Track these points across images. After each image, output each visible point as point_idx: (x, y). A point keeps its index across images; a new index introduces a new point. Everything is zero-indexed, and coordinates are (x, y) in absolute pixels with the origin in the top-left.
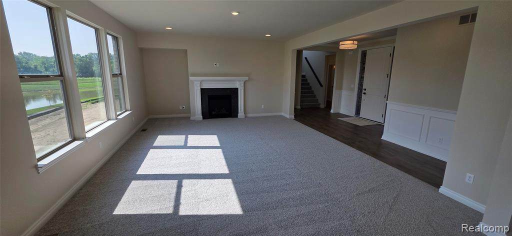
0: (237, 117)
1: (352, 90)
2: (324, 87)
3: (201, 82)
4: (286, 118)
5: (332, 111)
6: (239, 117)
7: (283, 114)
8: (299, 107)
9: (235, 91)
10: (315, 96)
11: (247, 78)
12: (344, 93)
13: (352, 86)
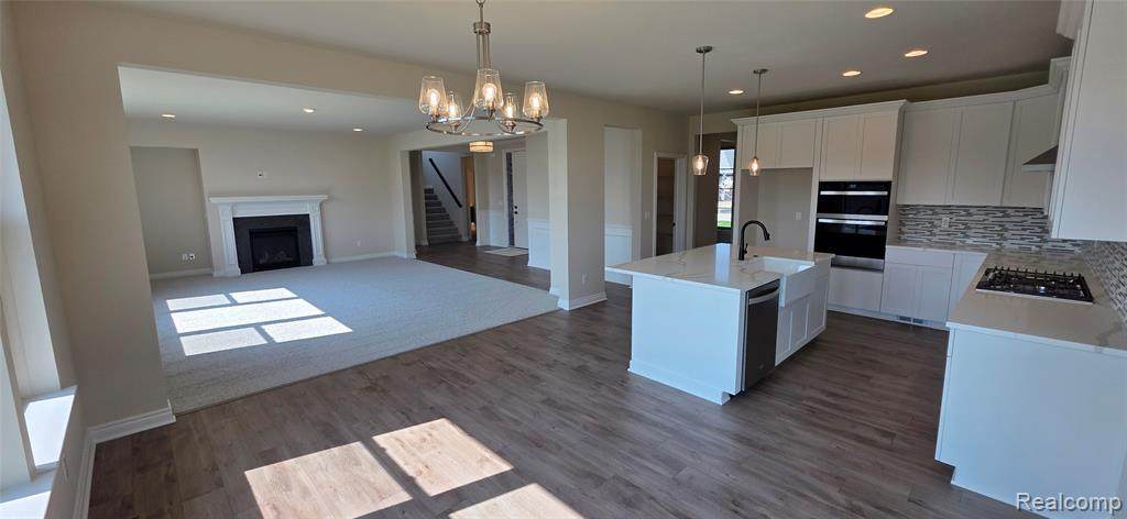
0: (312, 264)
1: (502, 208)
2: (464, 207)
3: (234, 206)
4: (402, 259)
5: (478, 244)
6: (315, 265)
7: (396, 253)
8: (426, 243)
9: (305, 219)
10: (451, 224)
11: (326, 197)
12: (492, 214)
13: (501, 203)
